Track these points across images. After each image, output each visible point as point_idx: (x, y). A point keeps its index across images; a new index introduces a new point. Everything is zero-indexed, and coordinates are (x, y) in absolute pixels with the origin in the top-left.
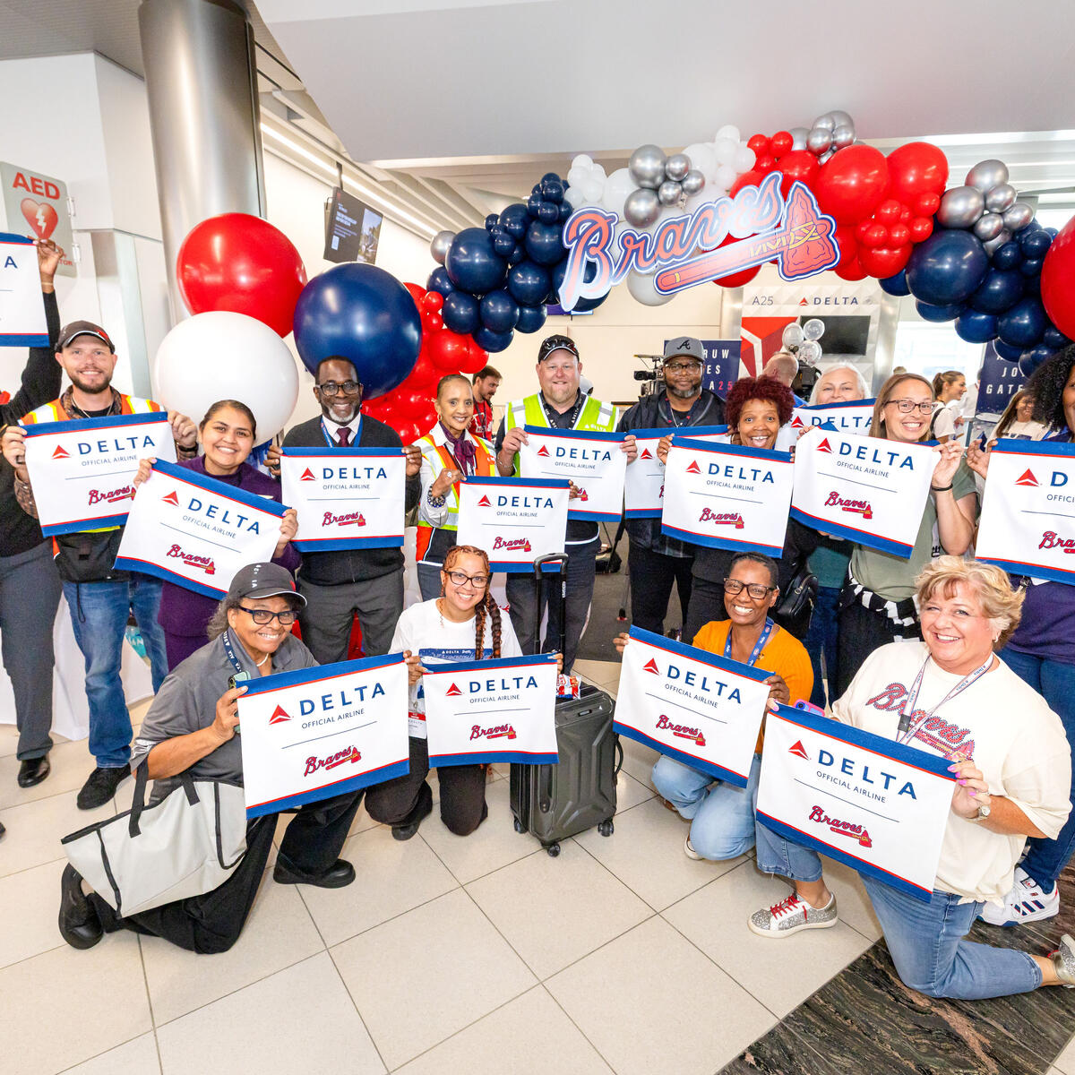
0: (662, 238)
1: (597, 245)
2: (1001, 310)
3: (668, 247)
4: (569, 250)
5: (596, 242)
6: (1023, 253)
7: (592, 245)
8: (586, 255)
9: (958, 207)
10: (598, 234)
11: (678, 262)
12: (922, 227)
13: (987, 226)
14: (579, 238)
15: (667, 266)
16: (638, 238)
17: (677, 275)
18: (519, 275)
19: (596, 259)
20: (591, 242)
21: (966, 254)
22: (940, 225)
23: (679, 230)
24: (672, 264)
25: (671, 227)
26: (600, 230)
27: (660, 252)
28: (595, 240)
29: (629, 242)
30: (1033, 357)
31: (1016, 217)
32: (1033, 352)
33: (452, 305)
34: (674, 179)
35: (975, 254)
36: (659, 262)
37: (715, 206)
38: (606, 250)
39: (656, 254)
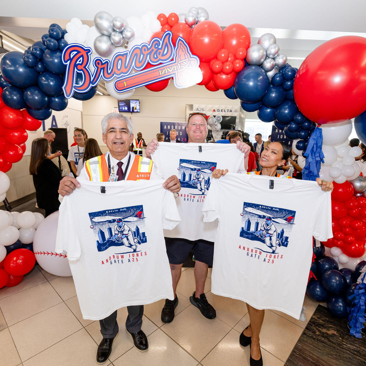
0: (116, 63)
1: (81, 64)
2: (276, 106)
3: (119, 68)
4: (66, 66)
5: (81, 63)
6: (284, 78)
7: (79, 64)
8: (76, 70)
9: (255, 54)
10: (81, 58)
11: (125, 76)
12: (239, 64)
13: (268, 64)
14: (71, 59)
15: (120, 78)
16: (103, 62)
17: (125, 82)
18: (43, 78)
19: (82, 72)
20: (78, 62)
21: (260, 77)
22: (247, 63)
23: (124, 59)
24: (121, 77)
25: (119, 57)
26: (82, 56)
27: (114, 70)
28: (80, 61)
29: (98, 63)
30: (289, 128)
31: (280, 61)
32: (289, 126)
33: (7, 92)
34: (118, 30)
35: (263, 77)
36: (115, 75)
37: (140, 47)
38: (87, 67)
39: (113, 71)
